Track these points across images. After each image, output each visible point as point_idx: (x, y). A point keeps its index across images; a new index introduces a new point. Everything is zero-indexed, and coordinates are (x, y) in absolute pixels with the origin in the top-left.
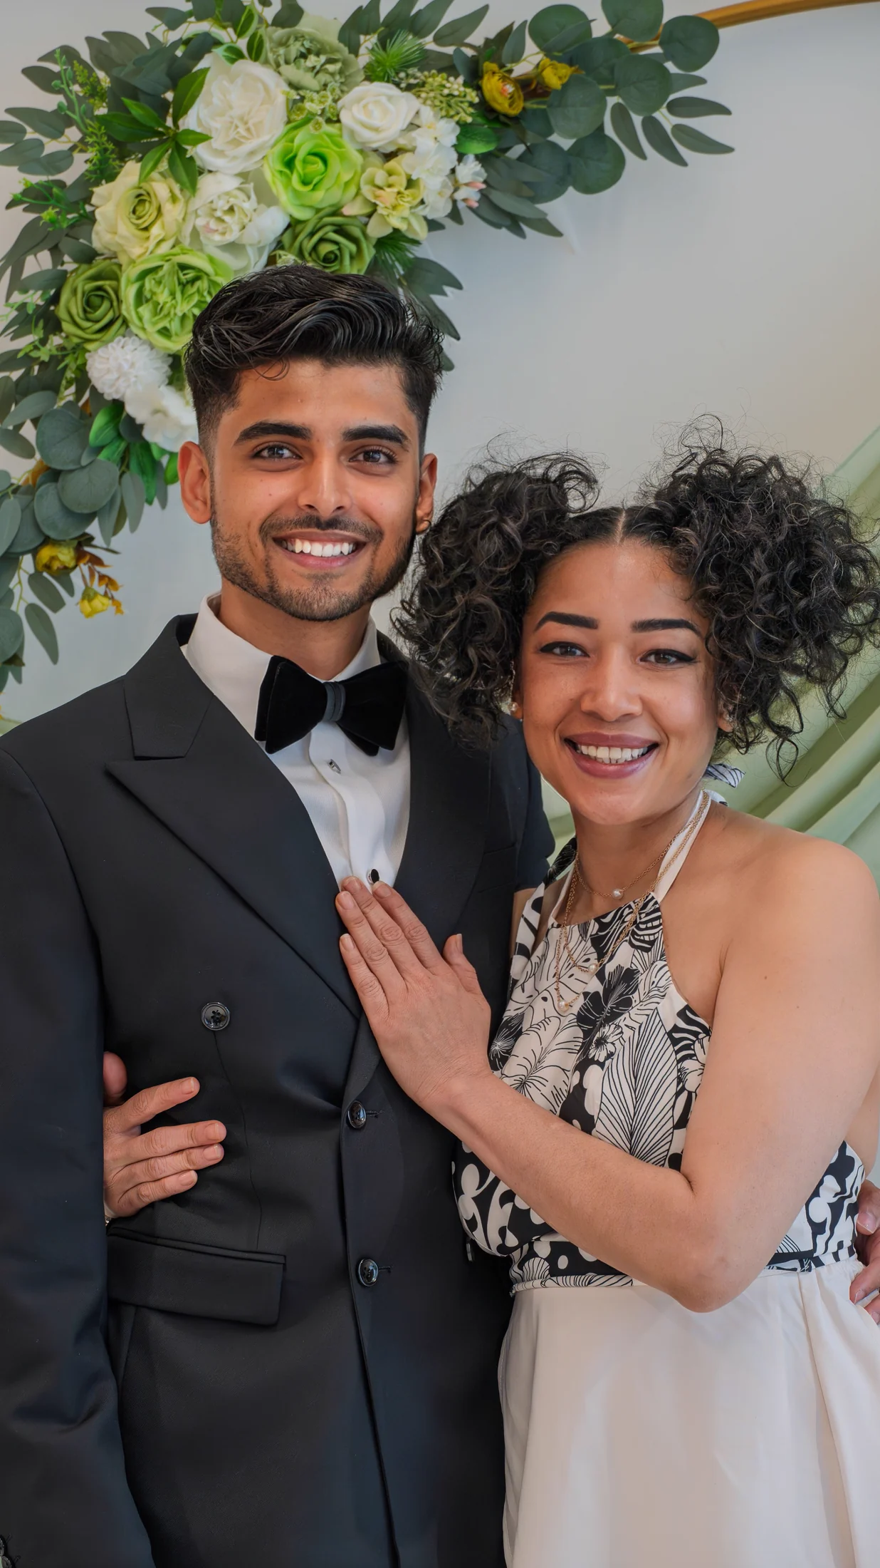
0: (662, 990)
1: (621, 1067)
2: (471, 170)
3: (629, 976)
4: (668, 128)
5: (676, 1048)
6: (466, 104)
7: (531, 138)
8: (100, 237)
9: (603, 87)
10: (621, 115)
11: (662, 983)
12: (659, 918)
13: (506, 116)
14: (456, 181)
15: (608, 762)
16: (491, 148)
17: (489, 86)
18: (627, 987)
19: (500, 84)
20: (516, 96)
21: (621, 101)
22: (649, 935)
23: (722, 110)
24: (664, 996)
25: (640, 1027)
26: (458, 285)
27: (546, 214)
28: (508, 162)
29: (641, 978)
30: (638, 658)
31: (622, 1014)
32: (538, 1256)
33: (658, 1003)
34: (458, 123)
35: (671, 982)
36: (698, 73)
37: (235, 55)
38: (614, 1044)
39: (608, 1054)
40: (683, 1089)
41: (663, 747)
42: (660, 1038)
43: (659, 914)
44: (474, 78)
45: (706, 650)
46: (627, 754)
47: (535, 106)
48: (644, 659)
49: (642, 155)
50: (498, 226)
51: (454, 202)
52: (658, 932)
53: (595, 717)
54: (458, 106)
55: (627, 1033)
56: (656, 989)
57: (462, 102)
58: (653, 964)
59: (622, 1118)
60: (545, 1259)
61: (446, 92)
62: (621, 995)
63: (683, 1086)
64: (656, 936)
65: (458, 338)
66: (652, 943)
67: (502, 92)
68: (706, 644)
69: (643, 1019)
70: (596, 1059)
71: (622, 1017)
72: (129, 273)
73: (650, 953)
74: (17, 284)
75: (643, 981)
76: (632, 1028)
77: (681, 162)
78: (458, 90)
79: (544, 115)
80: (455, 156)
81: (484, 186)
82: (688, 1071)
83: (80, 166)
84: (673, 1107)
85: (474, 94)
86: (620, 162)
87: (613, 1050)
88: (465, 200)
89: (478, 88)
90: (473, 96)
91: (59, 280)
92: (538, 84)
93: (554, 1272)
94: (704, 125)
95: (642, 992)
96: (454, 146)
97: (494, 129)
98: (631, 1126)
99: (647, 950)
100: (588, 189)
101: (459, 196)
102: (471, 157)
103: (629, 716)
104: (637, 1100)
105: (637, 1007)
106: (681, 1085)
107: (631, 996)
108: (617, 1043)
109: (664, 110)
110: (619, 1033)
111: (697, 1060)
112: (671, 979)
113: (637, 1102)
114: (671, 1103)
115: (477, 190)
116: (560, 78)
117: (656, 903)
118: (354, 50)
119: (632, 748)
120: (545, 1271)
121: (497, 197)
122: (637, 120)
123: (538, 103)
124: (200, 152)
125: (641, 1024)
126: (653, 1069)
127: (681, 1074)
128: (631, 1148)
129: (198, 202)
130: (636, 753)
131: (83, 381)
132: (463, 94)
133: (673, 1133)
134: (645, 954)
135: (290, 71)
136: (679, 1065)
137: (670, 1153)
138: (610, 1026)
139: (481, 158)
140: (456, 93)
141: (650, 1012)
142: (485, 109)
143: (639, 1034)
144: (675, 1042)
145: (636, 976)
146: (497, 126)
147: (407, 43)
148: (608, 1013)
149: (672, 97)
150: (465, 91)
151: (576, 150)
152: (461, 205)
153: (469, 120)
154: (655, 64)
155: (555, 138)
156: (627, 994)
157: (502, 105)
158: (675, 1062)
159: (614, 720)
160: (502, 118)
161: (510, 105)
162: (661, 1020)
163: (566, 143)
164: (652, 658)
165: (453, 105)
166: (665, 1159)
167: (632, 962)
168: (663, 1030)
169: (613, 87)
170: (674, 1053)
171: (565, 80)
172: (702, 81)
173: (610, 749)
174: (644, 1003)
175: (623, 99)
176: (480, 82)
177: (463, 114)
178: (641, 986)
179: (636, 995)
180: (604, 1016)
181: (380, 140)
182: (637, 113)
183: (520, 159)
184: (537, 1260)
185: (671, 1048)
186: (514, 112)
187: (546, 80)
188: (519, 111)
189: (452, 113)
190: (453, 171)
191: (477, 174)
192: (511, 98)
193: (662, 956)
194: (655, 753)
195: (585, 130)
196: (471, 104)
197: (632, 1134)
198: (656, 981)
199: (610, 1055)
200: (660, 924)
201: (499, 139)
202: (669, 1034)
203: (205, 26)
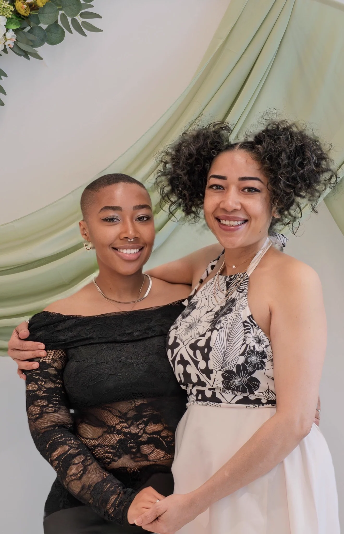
0: (243, 307)
1: (224, 333)
2: (11, 35)
3: (234, 301)
4: (80, 23)
5: (245, 328)
6: (10, 11)
7: (32, 24)
9: (57, 7)
10: (64, 17)
11: (244, 304)
12: (247, 281)
13: (23, 16)
14: (6, 38)
15: (229, 225)
16: (18, 27)
17: (18, 5)
18: (232, 305)
19: (22, 5)
20: (27, 9)
21: (64, 12)
22: (243, 287)
23: (99, 17)
24: (244, 309)
25: (233, 320)
26: (6, 76)
27: (37, 52)
28: (24, 33)
29: (237, 302)
30: (241, 190)
31: (228, 314)
32: (193, 394)
33: (241, 311)
34: (6, 17)
35: (247, 305)
36: (91, 3)
38: (223, 324)
39: (221, 327)
40: (245, 343)
41: (249, 222)
42: (240, 324)
43: (248, 280)
44: (13, 2)
45: (267, 189)
46: (236, 223)
47: (34, 13)
48: (243, 190)
49: (71, 32)
50: (20, 55)
51: (5, 46)
52: (246, 286)
53: (224, 210)
54: (7, 12)
55: (229, 321)
56: (241, 306)
57: (8, 10)
58: (242, 298)
59: (222, 349)
60: (195, 395)
61: (2, 6)
62: (229, 307)
63: (245, 342)
64: (245, 288)
65: (6, 94)
66: (243, 290)
67: (22, 7)
68: (267, 187)
69: (235, 317)
70: (216, 328)
71: (228, 315)
73: (242, 293)
75: (238, 303)
76: (231, 320)
77: (84, 35)
78: (7, 6)
79: (37, 16)
80: (5, 29)
81: (15, 40)
82: (247, 337)
84: (240, 348)
85: (12, 7)
86: (63, 34)
87: (223, 326)
88: (8, 45)
89: (14, 6)
90: (12, 8)
92: (35, 5)
93: (197, 400)
94: (93, 22)
95: (237, 307)
96: (5, 26)
97: (19, 21)
98: (225, 352)
99: (241, 292)
100: (52, 43)
101: (6, 44)
102: (11, 30)
103: (236, 210)
104: (228, 344)
105: (234, 312)
106: (244, 342)
107: (232, 308)
108: (225, 324)
109: (79, 16)
110: (226, 321)
111: (251, 334)
112: (247, 304)
113: (228, 345)
114: (240, 347)
115: (13, 42)
116: (43, 3)
117: (247, 276)
119: (238, 221)
120: (194, 400)
121: (20, 45)
122: (69, 19)
123: (35, 12)
125: (234, 319)
126: (235, 334)
127: (245, 338)
128: (224, 360)
130: (239, 223)
132: (8, 7)
133: (239, 357)
134: (240, 293)
136: (245, 335)
137: (237, 364)
138: (223, 317)
139: (15, 31)
140: (6, 7)
141: (237, 315)
142: (16, 13)
143: (233, 322)
144: (245, 326)
145: (236, 301)
146: (20, 19)
148: (224, 312)
149: (81, 12)
150: (9, 6)
151: (48, 29)
152: (7, 47)
153: (10, 16)
155: (41, 25)
156: (231, 307)
157: (22, 12)
158: (244, 333)
159: (230, 211)
160: (22, 17)
161: (25, 12)
162: (241, 317)
163: (44, 27)
164: (246, 190)
165: (5, 11)
166: (235, 366)
167: (235, 296)
168: (241, 321)
169: (61, 7)
170: (244, 330)
171: (44, 4)
172: (92, 6)
173: (230, 221)
174: (237, 311)
175: (65, 12)
176: (14, 4)
177: (8, 14)
178: (237, 305)
179: (234, 308)
180: (222, 313)
182: (69, 16)
183: (28, 32)
184: (193, 395)
185: (243, 328)
186: (26, 15)
187: (38, 4)
188: (28, 15)
189: (4, 14)
190: (5, 35)
191: (13, 36)
192: (25, 10)
193: (246, 295)
194: (247, 223)
195: (52, 22)
196: (11, 11)
197: (225, 355)
198: (242, 303)
199: (221, 328)
200: (248, 284)
201: (21, 24)
202: (243, 323)
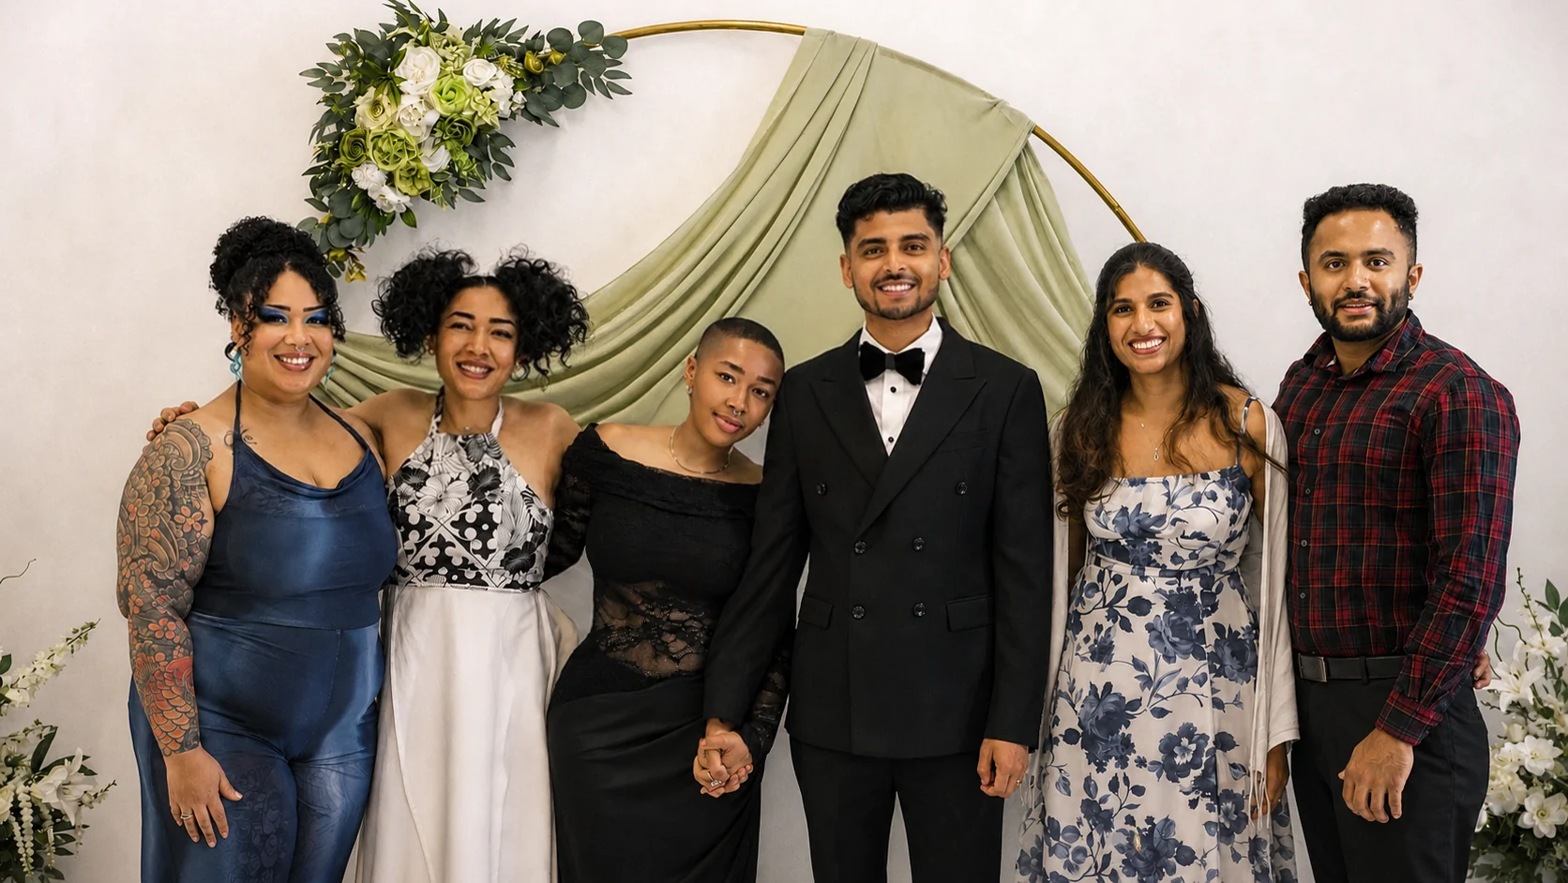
2: (519, 97)
4: (606, 83)
6: (518, 70)
7: (546, 83)
8: (358, 119)
9: (577, 64)
10: (585, 76)
13: (535, 74)
14: (513, 102)
16: (528, 88)
17: (528, 62)
19: (533, 61)
20: (540, 66)
21: (584, 70)
23: (629, 77)
27: (552, 117)
28: (536, 94)
30: (491, 333)
34: (514, 78)
36: (619, 60)
37: (418, 43)
41: (495, 370)
44: (521, 59)
46: (482, 371)
48: (493, 334)
49: (594, 94)
50: (531, 120)
51: (512, 110)
53: (472, 353)
54: (514, 70)
57: (516, 69)
61: (509, 64)
67: (534, 64)
72: (370, 137)
74: (321, 138)
77: (611, 98)
78: (514, 63)
79: (551, 74)
80: (513, 91)
83: (350, 87)
86: (585, 96)
88: (517, 109)
89: (523, 63)
90: (521, 66)
91: (339, 137)
92: (549, 60)
94: (621, 82)
96: (512, 87)
97: (530, 80)
100: (571, 106)
101: (514, 107)
102: (519, 92)
103: (484, 356)
109: (604, 75)
116: (559, 59)
118: (469, 43)
119: (484, 368)
121: (531, 109)
122: (592, 78)
123: (549, 69)
124: (403, 86)
129: (401, 108)
130: (486, 370)
131: (350, 180)
132: (516, 65)
135: (441, 51)
139: (524, 93)
140: (513, 65)
142: (528, 73)
147: (491, 41)
149: (607, 70)
151: (566, 89)
153: (519, 76)
154: (599, 54)
155: (556, 84)
157: (534, 70)
159: (478, 356)
160: (534, 76)
161: (537, 70)
163: (561, 86)
164: (496, 334)
165: (512, 70)
169: (581, 64)
171: (561, 60)
172: (620, 64)
173: (475, 367)
175: (586, 69)
176: (524, 60)
177: (516, 74)
181: (482, 84)
182: (592, 75)
183: (541, 92)
186: (538, 72)
187: (553, 59)
188: (541, 72)
189: (511, 73)
190: (512, 97)
191: (522, 99)
192: (537, 67)
194: (492, 372)
195: (570, 81)
196: (520, 70)
201: (532, 84)
203: (406, 30)
